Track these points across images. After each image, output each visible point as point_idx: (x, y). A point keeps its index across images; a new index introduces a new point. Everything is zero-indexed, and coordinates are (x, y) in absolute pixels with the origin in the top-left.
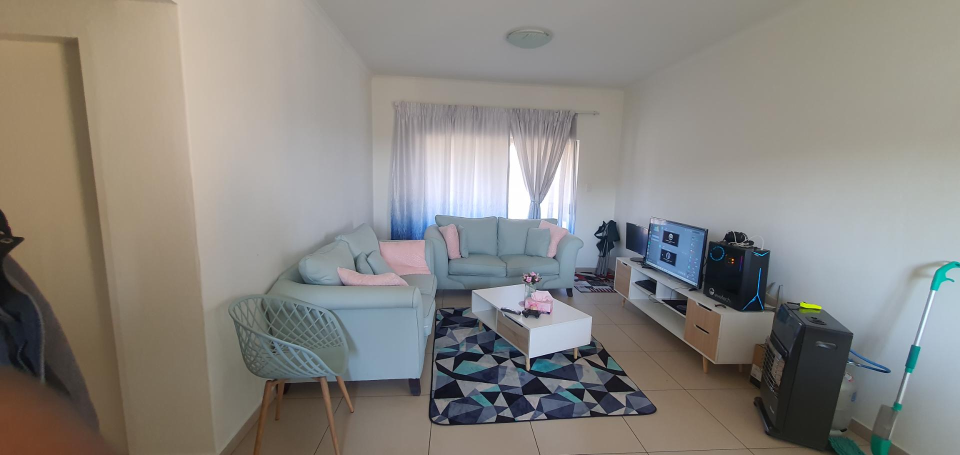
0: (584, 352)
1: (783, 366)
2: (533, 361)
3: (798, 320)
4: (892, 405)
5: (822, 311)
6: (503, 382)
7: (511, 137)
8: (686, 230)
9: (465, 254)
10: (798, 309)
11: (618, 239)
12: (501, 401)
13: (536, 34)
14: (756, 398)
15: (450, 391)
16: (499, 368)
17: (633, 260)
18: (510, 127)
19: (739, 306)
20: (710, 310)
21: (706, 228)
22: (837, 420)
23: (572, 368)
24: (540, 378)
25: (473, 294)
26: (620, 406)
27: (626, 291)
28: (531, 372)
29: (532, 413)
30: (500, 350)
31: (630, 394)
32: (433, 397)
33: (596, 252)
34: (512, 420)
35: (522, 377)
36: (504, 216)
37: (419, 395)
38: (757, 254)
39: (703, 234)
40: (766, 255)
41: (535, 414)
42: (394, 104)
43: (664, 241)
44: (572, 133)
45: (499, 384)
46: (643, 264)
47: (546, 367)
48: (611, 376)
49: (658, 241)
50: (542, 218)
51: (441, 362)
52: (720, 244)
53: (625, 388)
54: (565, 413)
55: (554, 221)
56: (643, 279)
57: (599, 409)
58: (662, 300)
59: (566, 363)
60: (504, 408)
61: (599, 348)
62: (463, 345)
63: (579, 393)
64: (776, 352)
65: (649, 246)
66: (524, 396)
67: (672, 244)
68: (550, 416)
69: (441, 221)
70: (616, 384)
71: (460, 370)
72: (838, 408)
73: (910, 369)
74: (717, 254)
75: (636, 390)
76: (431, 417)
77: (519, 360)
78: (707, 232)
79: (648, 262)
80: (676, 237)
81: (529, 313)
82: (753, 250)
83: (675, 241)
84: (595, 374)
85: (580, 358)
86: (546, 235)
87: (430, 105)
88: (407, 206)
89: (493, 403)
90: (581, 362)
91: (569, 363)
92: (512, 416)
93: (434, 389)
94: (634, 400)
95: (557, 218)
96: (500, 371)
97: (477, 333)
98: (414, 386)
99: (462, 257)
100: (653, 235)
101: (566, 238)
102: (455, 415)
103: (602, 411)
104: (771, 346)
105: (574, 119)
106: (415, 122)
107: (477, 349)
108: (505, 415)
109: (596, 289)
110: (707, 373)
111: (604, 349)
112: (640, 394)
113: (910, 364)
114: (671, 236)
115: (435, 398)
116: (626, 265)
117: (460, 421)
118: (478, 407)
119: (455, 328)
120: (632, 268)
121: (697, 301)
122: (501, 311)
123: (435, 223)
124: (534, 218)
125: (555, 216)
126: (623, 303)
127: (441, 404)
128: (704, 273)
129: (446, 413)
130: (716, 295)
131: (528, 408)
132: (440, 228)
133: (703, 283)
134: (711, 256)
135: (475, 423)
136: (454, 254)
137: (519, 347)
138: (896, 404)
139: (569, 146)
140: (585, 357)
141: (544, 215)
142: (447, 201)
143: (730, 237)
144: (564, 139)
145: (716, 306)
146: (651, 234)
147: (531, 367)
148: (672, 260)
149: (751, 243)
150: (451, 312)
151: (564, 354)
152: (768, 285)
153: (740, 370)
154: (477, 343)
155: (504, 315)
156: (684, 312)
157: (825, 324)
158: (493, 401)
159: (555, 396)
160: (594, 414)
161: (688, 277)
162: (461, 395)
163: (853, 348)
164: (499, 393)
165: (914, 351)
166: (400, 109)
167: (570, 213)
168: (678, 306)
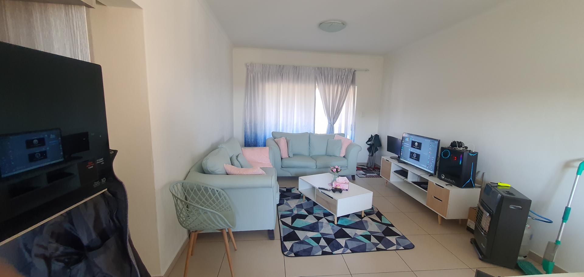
0: (368, 213)
1: (490, 220)
2: (338, 218)
3: (498, 192)
4: (554, 242)
5: (511, 187)
6: (322, 231)
7: (317, 85)
8: (426, 140)
9: (291, 155)
10: (497, 187)
11: (380, 145)
12: (323, 242)
13: (337, 24)
14: (472, 239)
15: (291, 237)
16: (319, 223)
17: (392, 158)
18: (316, 79)
19: (460, 185)
20: (443, 187)
21: (439, 139)
22: (522, 251)
23: (361, 222)
24: (344, 229)
25: (299, 179)
26: (393, 244)
27: (388, 176)
28: (338, 225)
29: (342, 249)
30: (318, 212)
31: (398, 238)
32: (282, 240)
33: (367, 153)
34: (331, 254)
35: (333, 228)
36: (312, 132)
37: (274, 240)
38: (471, 154)
39: (437, 143)
40: (476, 155)
41: (344, 249)
42: (246, 64)
43: (412, 147)
44: (353, 82)
45: (320, 232)
46: (398, 160)
47: (346, 222)
48: (385, 227)
49: (408, 146)
50: (335, 133)
51: (284, 220)
52: (448, 149)
53: (394, 234)
54: (361, 249)
55: (343, 135)
56: (399, 169)
57: (381, 246)
58: (412, 182)
59: (358, 220)
60: (325, 247)
61: (376, 211)
62: (295, 209)
63: (368, 237)
64: (485, 212)
65: (402, 150)
66: (336, 239)
67: (417, 148)
68: (353, 251)
69: (276, 136)
70: (389, 231)
71: (295, 225)
72: (523, 244)
73: (565, 221)
74: (445, 154)
75: (401, 235)
76: (283, 252)
77: (330, 218)
78: (439, 141)
79: (401, 159)
80: (420, 145)
81: (335, 190)
82: (469, 152)
83: (419, 146)
84: (376, 226)
85: (365, 216)
86: (339, 143)
87: (268, 65)
88: (254, 126)
89: (318, 244)
90: (366, 219)
91: (359, 220)
92: (330, 251)
93: (282, 235)
94: (400, 241)
95: (344, 133)
96: (320, 225)
97: (302, 203)
98: (270, 234)
99: (289, 157)
100: (405, 143)
101: (351, 146)
102: (298, 251)
103: (383, 248)
104: (481, 208)
105: (354, 74)
106: (259, 75)
107: (303, 212)
108: (327, 251)
109: (369, 176)
110: (440, 225)
111: (378, 211)
112: (403, 237)
113: (565, 218)
114: (416, 144)
115: (283, 241)
116: (388, 161)
117: (301, 255)
118: (310, 246)
119: (289, 199)
120: (392, 163)
121: (435, 182)
122: (318, 189)
123: (272, 136)
124: (330, 133)
125: (343, 132)
126: (386, 184)
127: (288, 244)
128: (438, 165)
129: (291, 250)
130: (446, 179)
131: (339, 246)
132: (275, 140)
133: (437, 172)
134: (442, 156)
135: (310, 255)
136: (285, 155)
137: (330, 210)
138: (557, 241)
139: (351, 90)
140: (368, 216)
141: (336, 131)
142: (278, 123)
143: (454, 144)
144: (348, 86)
145: (446, 185)
146: (403, 143)
147: (337, 222)
148: (418, 158)
149: (466, 148)
150: (285, 190)
151: (355, 214)
152: (477, 172)
153: (460, 222)
154: (303, 208)
155: (320, 192)
156: (426, 189)
157: (515, 195)
158: (318, 243)
159: (354, 239)
160: (378, 250)
161: (427, 168)
162: (299, 239)
163: (531, 209)
164: (321, 238)
165: (567, 211)
166: (250, 68)
167: (351, 130)
168: (421, 185)
